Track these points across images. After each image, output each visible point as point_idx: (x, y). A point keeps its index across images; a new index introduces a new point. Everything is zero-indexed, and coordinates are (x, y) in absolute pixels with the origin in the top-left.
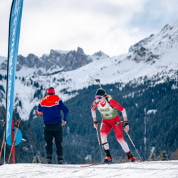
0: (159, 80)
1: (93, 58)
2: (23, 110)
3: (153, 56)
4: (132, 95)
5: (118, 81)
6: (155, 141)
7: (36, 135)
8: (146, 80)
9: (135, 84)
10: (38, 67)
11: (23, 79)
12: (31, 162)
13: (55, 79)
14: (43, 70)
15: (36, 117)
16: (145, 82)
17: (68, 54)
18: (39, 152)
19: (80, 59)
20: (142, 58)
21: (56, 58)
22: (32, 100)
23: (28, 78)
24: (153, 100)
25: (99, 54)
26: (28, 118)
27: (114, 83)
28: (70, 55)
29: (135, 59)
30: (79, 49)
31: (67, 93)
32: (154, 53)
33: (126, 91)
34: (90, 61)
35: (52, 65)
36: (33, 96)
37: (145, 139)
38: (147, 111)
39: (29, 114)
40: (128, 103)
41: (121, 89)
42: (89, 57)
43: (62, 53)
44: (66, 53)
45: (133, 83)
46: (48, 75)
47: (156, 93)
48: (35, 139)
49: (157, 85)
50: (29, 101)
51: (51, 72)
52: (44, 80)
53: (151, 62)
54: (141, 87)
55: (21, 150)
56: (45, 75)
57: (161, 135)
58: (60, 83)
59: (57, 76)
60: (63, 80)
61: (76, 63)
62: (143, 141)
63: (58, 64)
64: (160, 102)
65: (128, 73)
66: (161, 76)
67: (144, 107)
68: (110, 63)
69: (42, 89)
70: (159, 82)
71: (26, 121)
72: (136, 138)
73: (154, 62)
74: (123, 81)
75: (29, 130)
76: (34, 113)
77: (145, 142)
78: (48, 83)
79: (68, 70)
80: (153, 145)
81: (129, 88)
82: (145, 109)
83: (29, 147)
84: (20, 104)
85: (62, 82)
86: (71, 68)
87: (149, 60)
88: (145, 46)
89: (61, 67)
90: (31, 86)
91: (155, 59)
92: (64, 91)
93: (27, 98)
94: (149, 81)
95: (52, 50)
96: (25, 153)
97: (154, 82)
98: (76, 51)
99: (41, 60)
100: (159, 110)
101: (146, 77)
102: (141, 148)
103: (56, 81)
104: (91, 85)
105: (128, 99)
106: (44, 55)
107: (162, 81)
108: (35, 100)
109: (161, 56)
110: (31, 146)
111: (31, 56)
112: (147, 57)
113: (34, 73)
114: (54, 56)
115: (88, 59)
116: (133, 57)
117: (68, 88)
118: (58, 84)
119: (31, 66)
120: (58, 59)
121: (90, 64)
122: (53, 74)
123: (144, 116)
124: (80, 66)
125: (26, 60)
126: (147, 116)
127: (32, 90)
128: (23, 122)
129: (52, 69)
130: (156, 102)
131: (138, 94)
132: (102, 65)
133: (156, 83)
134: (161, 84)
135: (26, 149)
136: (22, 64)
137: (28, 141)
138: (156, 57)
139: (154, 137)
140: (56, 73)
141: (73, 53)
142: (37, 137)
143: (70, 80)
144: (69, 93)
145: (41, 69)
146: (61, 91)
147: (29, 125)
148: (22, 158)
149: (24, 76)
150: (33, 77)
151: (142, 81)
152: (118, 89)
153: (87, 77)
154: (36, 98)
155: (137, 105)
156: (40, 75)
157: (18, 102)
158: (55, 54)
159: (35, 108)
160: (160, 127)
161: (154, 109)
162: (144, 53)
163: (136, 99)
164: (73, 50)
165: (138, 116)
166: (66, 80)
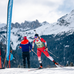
0: (70, 33)
1: (42, 24)
2: (14, 46)
3: (67, 23)
4: (59, 39)
5: (53, 34)
6: (68, 58)
7: (19, 56)
8: (65, 33)
9: (60, 35)
10: (19, 28)
11: (14, 33)
12: (17, 67)
13: (27, 33)
14: (22, 29)
15: (19, 49)
16: (64, 34)
17: (32, 23)
18: (20, 63)
19: (37, 25)
20: (63, 24)
21: (27, 24)
22: (17, 42)
23: (16, 32)
24: (67, 41)
25: (45, 22)
26: (15, 49)
27: (51, 34)
28: (33, 23)
29: (60, 24)
30: (37, 20)
31: (32, 38)
32: (68, 22)
33: (56, 38)
34: (41, 25)
35: (26, 27)
36: (18, 40)
37: (64, 58)
38: (65, 46)
39: (16, 47)
40: (57, 43)
41: (54, 37)
42: (41, 24)
43: (29, 22)
44: (31, 22)
45: (59, 34)
46: (24, 31)
47: (69, 38)
48: (19, 58)
49: (69, 35)
50: (16, 42)
51: (25, 30)
52: (22, 33)
53: (67, 25)
54: (62, 36)
55: (13, 62)
56: (22, 31)
57: (71, 56)
58: (29, 35)
59: (27, 32)
60: (30, 33)
61: (35, 26)
62: (63, 58)
63: (28, 27)
64: (70, 42)
65: (57, 30)
66: (71, 32)
67: (64, 44)
68: (50, 26)
69: (21, 37)
70: (70, 34)
71: (15, 50)
72: (61, 57)
73: (68, 26)
74: (55, 34)
75: (16, 54)
76: (18, 47)
77: (64, 59)
78: (24, 35)
79: (32, 29)
80: (68, 60)
81: (57, 36)
82: (64, 45)
83: (16, 61)
84: (12, 43)
85: (30, 34)
86: (33, 28)
87: (66, 25)
88: (64, 19)
89: (29, 28)
90: (17, 36)
91: (68, 25)
92: (31, 38)
93: (15, 41)
94: (66, 34)
95: (25, 21)
96: (14, 64)
97: (68, 34)
98: (35, 21)
99: (21, 25)
100: (70, 46)
101: (64, 32)
102: (63, 62)
103: (27, 34)
104: (41, 35)
105: (57, 41)
106: (22, 23)
107: (71, 34)
108: (18, 42)
109: (71, 23)
110: (17, 61)
111: (17, 23)
112: (65, 24)
113: (18, 30)
114: (26, 23)
115: (40, 25)
116: (59, 24)
117: (32, 37)
118: (28, 35)
119: (17, 27)
120: (28, 24)
121: (41, 27)
122: (26, 31)
123: (64, 48)
124: (37, 27)
125: (15, 25)
126: (65, 48)
127: (17, 38)
128: (13, 51)
129: (25, 29)
130: (69, 42)
131: (61, 39)
132: (46, 27)
133: (69, 34)
134: (71, 35)
135: (15, 62)
136: (13, 27)
137: (15, 59)
138: (69, 23)
139: (68, 57)
140: (27, 30)
141: (34, 22)
142: (19, 57)
143: (33, 33)
144: (33, 39)
145: (21, 29)
146: (29, 38)
147: (16, 52)
148: (13, 66)
149: (14, 32)
150: (18, 32)
151: (63, 34)
152: (53, 37)
153: (40, 32)
154: (19, 41)
155: (61, 43)
156: (21, 31)
157: (11, 42)
158: (26, 22)
159: (18, 45)
160: (71, 52)
161: (68, 45)
162: (64, 22)
163: (61, 41)
164: (34, 21)
165: (61, 48)
166: (31, 33)
